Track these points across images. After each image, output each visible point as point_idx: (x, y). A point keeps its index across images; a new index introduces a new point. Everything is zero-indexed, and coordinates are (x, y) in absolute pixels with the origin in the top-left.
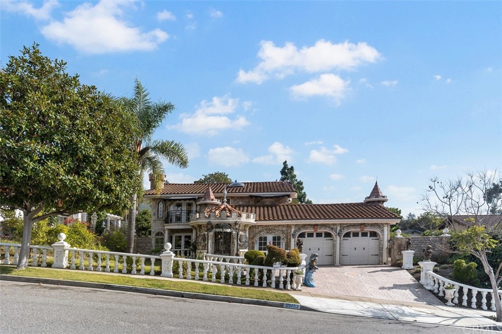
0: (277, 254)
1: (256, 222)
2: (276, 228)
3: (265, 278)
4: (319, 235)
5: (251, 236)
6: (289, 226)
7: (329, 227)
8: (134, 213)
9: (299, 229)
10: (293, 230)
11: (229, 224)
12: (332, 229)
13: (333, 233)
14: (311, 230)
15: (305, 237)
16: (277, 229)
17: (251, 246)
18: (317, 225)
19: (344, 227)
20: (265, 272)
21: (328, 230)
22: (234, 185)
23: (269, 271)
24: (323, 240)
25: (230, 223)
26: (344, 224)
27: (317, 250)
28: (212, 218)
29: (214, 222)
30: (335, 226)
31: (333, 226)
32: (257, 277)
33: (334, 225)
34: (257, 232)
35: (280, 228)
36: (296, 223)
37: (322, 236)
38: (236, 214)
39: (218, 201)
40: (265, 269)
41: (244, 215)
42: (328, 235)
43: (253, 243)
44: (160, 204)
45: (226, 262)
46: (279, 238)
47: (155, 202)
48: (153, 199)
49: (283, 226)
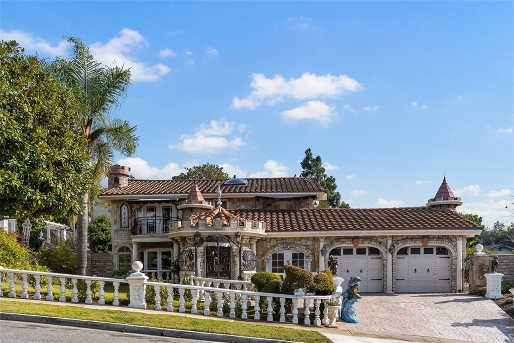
0: (300, 277)
1: (266, 234)
2: (296, 242)
3: (283, 310)
4: (361, 251)
5: (261, 253)
6: (316, 240)
7: (376, 241)
8: (85, 220)
9: (332, 243)
10: (322, 244)
11: (227, 236)
12: (380, 243)
13: (381, 249)
14: (348, 245)
15: (340, 255)
16: (299, 242)
17: (260, 266)
18: (357, 238)
19: (399, 240)
20: (283, 302)
21: (374, 245)
22: (231, 182)
23: (289, 302)
24: (366, 259)
25: (228, 234)
26: (397, 236)
27: (359, 272)
28: (201, 228)
29: (205, 233)
30: (385, 239)
31: (381, 240)
32: (270, 309)
33: (383, 237)
34: (268, 247)
35: (303, 242)
36: (326, 236)
37: (365, 253)
38: (236, 222)
39: (209, 204)
40: (283, 298)
41: (249, 224)
42: (374, 251)
43: (263, 262)
44: (123, 208)
45: (224, 288)
46: (302, 256)
47: (115, 205)
48: (112, 201)
49: (307, 238)
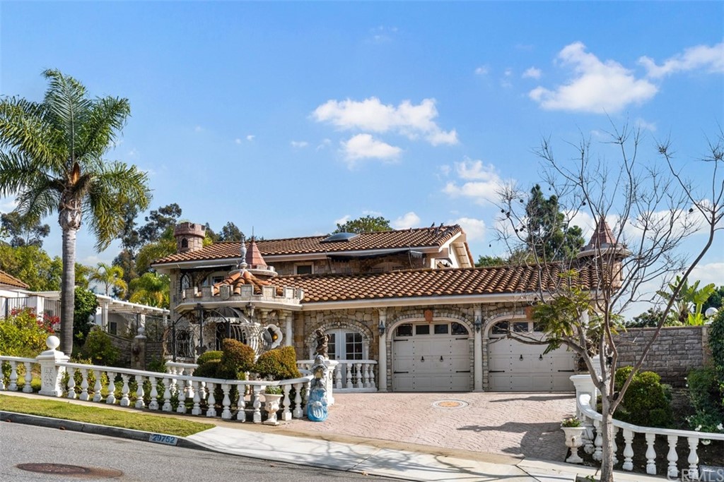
1: (301, 305)
2: (349, 317)
4: (440, 329)
5: (301, 333)
6: (375, 312)
7: (458, 312)
9: (395, 317)
10: (383, 318)
11: (238, 309)
12: (464, 315)
13: (467, 324)
14: (418, 319)
15: (411, 334)
16: (353, 318)
17: (301, 352)
18: (431, 308)
19: (491, 311)
21: (454, 318)
24: (448, 339)
25: (238, 306)
26: (489, 304)
27: (438, 361)
28: (204, 299)
29: (209, 305)
30: (471, 310)
31: (465, 311)
33: (469, 306)
34: (313, 325)
35: (359, 317)
36: (386, 306)
37: (446, 332)
38: (271, 290)
41: (289, 293)
42: (458, 329)
43: (305, 347)
46: (359, 338)
47: (175, 276)
49: (364, 311)
